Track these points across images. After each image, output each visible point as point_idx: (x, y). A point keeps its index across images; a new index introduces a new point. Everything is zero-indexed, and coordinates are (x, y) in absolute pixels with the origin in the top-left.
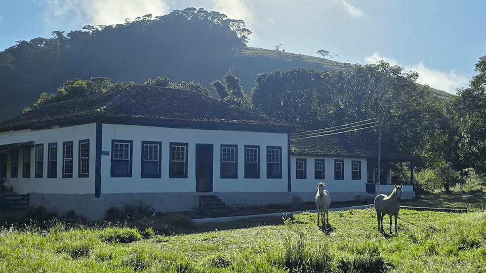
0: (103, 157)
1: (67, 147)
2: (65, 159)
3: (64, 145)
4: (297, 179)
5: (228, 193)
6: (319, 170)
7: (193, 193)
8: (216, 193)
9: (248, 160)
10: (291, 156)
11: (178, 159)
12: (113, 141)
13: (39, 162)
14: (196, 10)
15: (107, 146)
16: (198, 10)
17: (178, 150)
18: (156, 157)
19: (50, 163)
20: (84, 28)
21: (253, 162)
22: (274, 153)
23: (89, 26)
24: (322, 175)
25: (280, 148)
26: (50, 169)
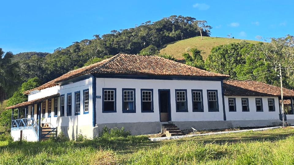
0: (97, 99)
1: (77, 95)
2: (76, 103)
3: (75, 94)
4: (230, 112)
5: (182, 122)
6: (245, 105)
7: (158, 122)
8: (174, 122)
9: (194, 100)
10: (225, 96)
11: (147, 100)
12: (103, 89)
13: (62, 106)
14: (177, 16)
15: (99, 93)
16: (178, 16)
17: (147, 94)
18: (132, 99)
19: (68, 106)
20: (111, 32)
21: (198, 101)
22: (212, 94)
23: (114, 31)
24: (248, 108)
25: (217, 91)
26: (68, 110)
